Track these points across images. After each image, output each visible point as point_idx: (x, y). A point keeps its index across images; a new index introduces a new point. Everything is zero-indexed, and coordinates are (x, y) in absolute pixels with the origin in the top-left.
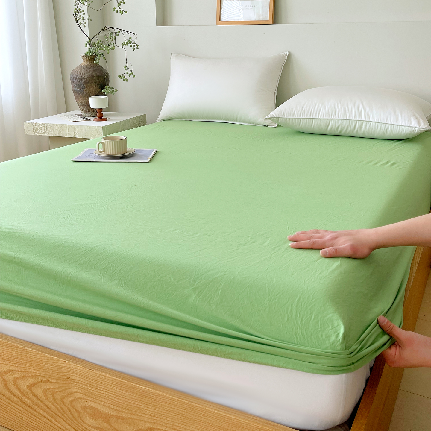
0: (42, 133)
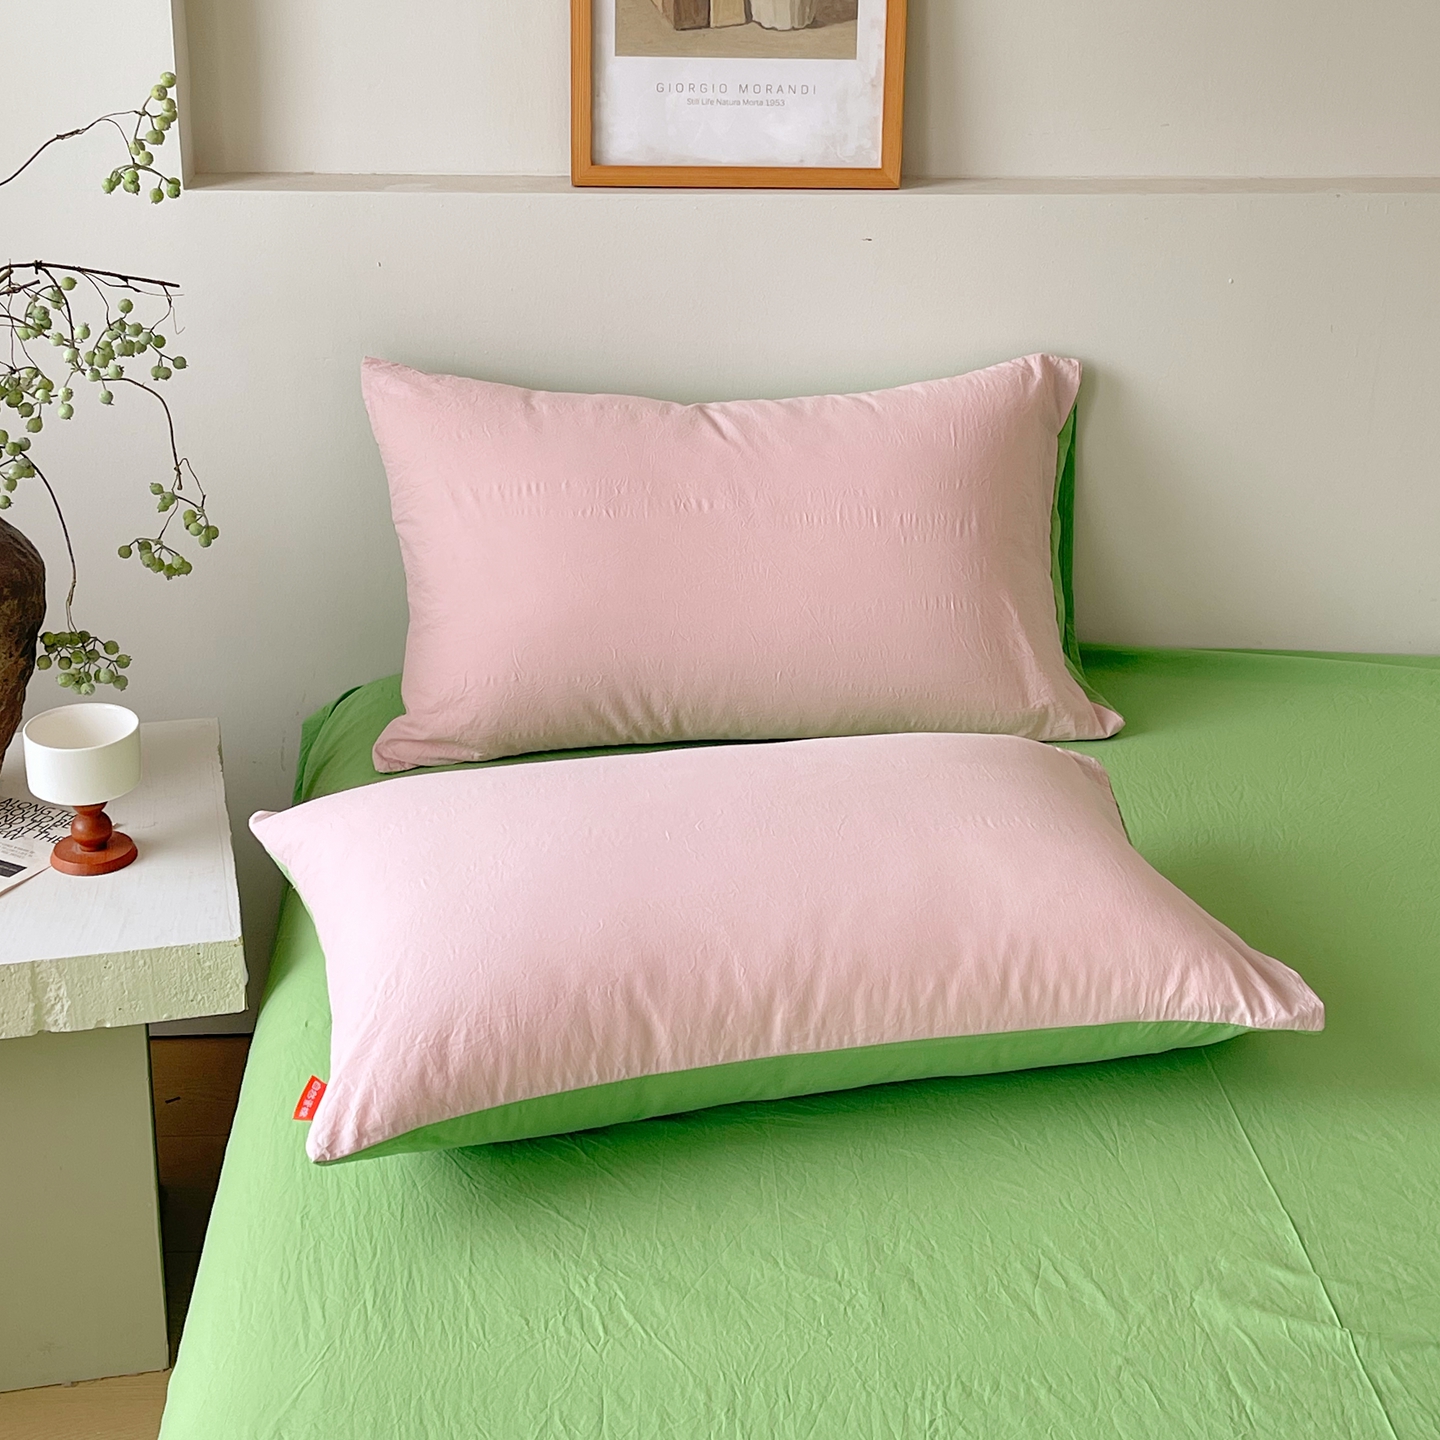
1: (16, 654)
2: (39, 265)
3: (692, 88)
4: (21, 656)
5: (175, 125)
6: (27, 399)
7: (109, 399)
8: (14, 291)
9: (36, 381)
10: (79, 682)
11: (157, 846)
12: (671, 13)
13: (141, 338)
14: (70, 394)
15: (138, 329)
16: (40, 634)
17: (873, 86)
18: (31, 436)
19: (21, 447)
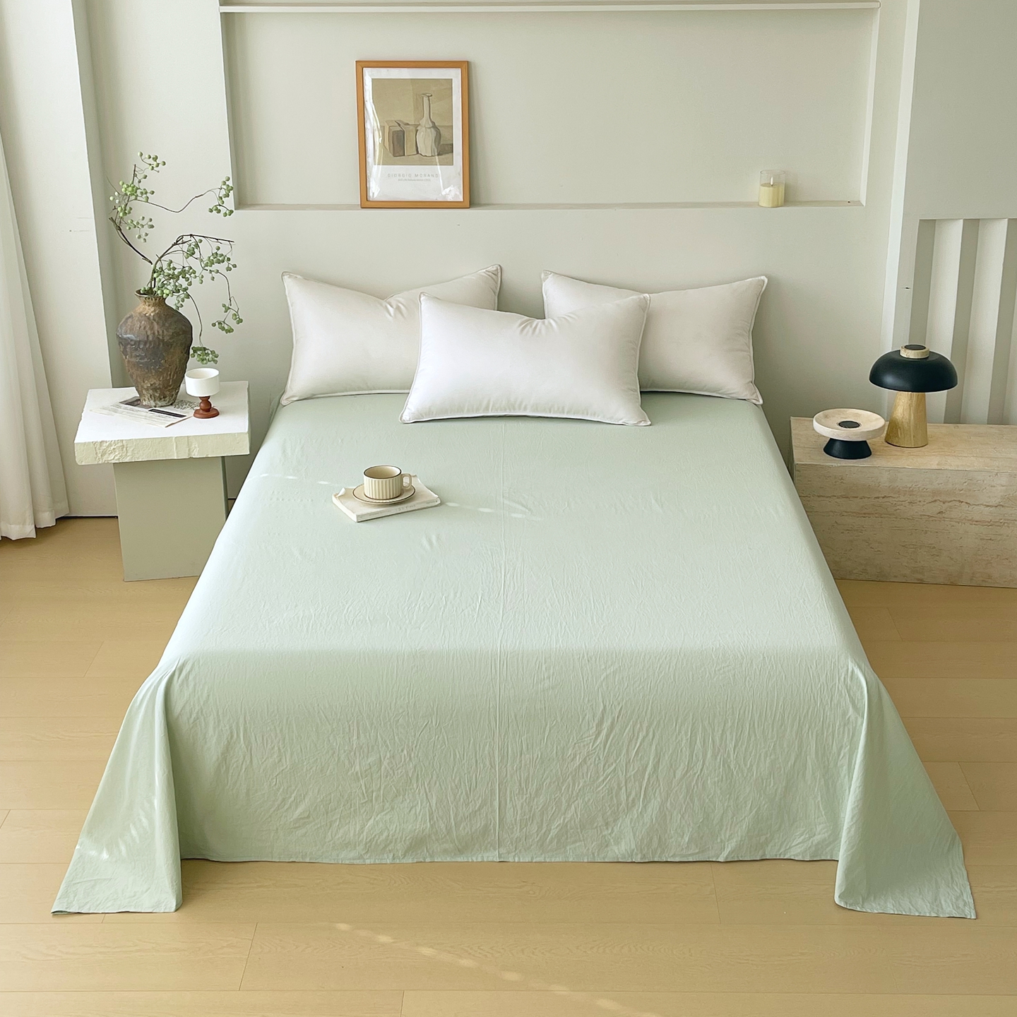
0: (116, 458)
2: (191, 235)
3: (399, 175)
4: (185, 353)
5: (232, 192)
6: (187, 276)
7: (213, 278)
8: (184, 243)
10: (203, 360)
11: (225, 412)
12: (392, 151)
13: (223, 258)
14: (202, 276)
15: (222, 256)
16: (192, 346)
17: (459, 174)
18: (188, 287)
19: (186, 289)
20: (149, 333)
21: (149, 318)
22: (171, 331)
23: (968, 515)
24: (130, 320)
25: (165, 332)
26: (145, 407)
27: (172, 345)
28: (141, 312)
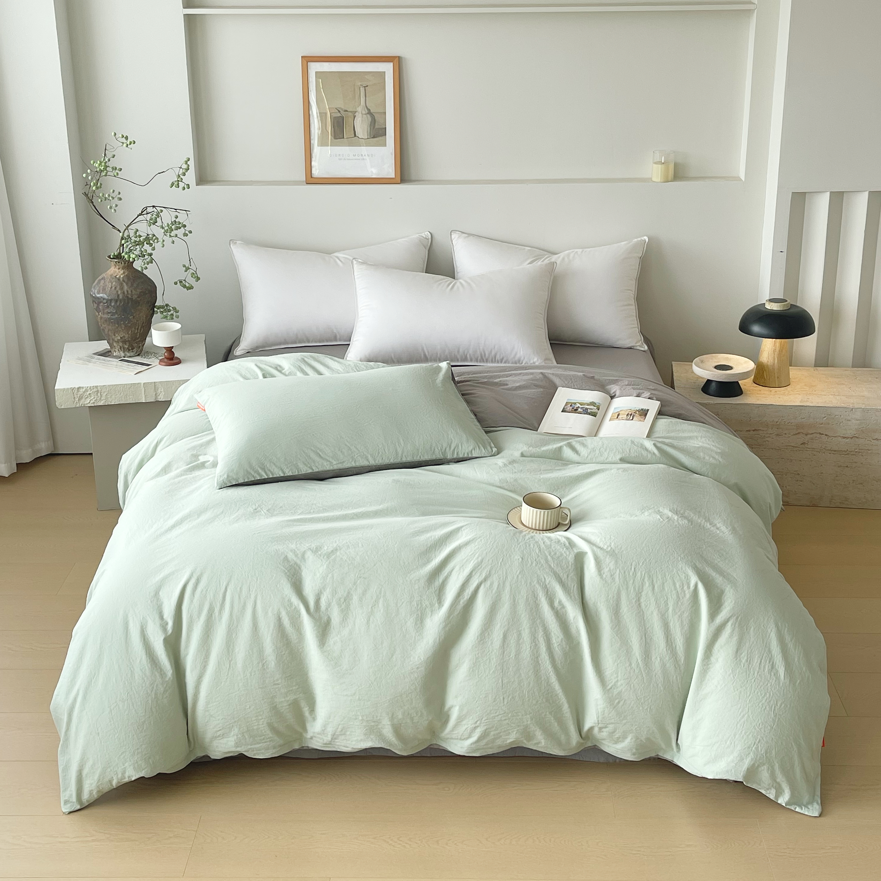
0: (92, 402)
1: (149, 309)
3: (339, 155)
4: (151, 310)
7: (173, 242)
8: (148, 213)
9: (154, 238)
10: (166, 316)
11: (186, 361)
12: (333, 134)
13: (180, 225)
14: (164, 241)
15: (180, 223)
16: (155, 305)
17: (392, 154)
18: (152, 252)
19: (150, 255)
20: (119, 293)
21: (119, 279)
22: (139, 291)
23: (826, 446)
24: (102, 282)
25: (134, 292)
26: (116, 357)
27: (139, 303)
28: (111, 275)
